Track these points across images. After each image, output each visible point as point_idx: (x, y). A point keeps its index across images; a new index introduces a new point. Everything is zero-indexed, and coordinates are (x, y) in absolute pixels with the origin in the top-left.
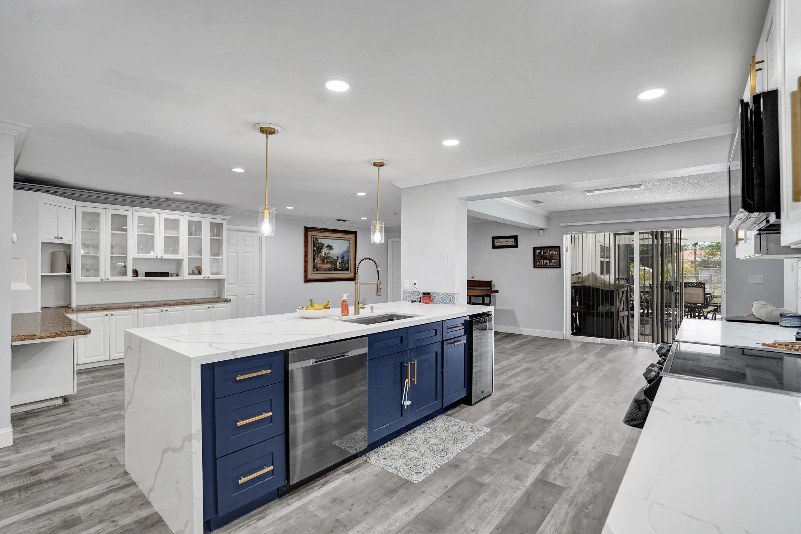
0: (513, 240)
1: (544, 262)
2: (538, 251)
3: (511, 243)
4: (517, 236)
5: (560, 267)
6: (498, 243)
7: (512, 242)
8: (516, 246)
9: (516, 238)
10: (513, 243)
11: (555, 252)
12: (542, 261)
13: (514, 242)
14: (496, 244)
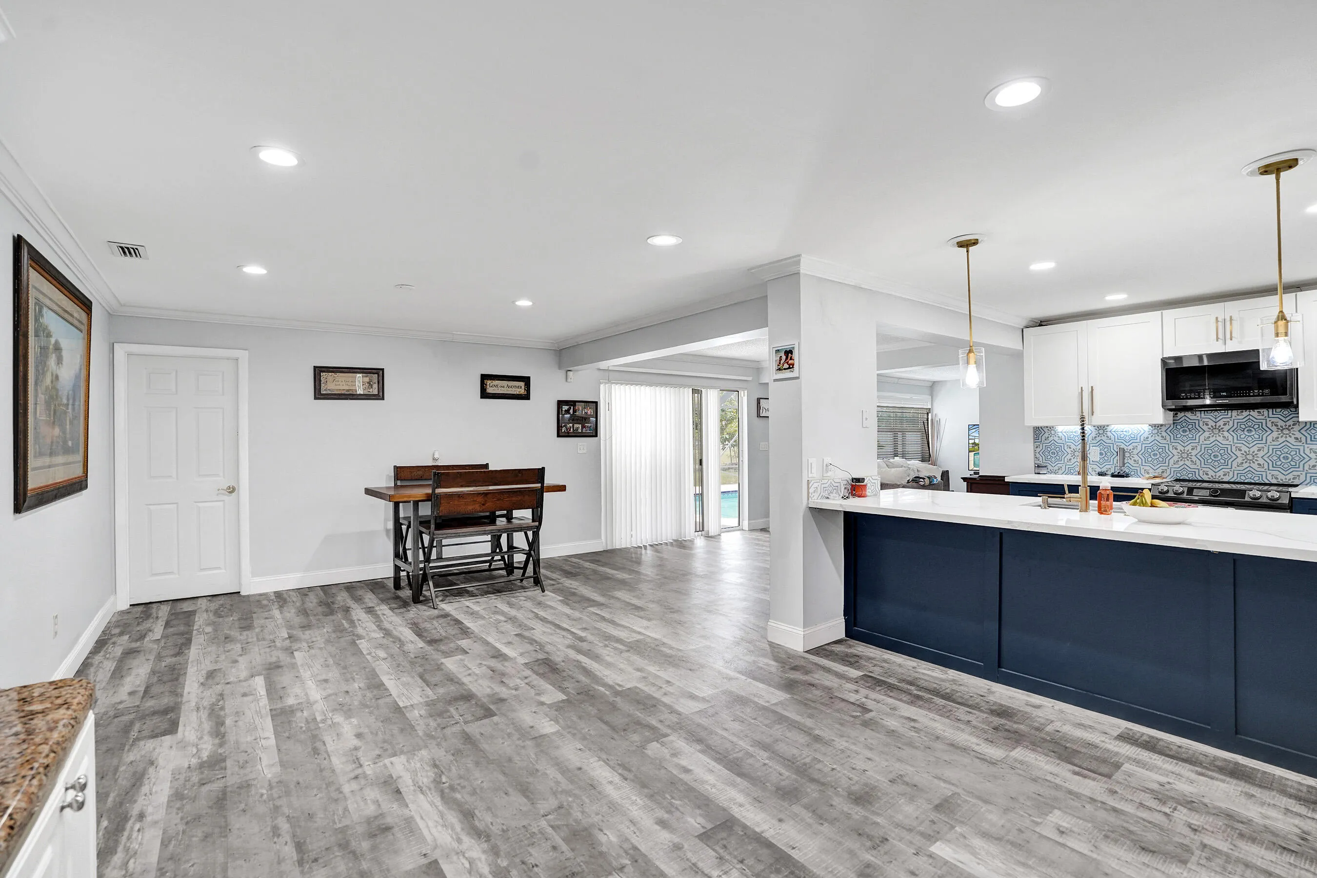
0: (522, 384)
1: (573, 426)
2: (565, 408)
3: (519, 390)
4: (529, 378)
5: (596, 436)
6: (493, 387)
7: (518, 388)
8: (527, 397)
9: (526, 380)
10: (522, 391)
11: (590, 412)
12: (571, 425)
13: (523, 387)
14: (490, 390)
